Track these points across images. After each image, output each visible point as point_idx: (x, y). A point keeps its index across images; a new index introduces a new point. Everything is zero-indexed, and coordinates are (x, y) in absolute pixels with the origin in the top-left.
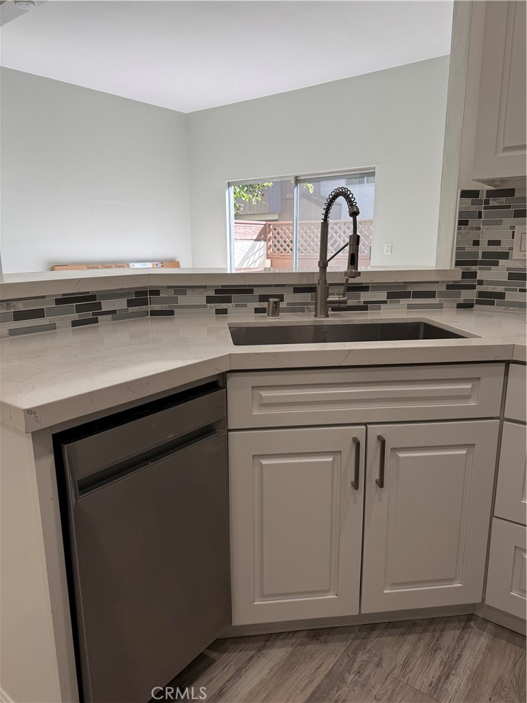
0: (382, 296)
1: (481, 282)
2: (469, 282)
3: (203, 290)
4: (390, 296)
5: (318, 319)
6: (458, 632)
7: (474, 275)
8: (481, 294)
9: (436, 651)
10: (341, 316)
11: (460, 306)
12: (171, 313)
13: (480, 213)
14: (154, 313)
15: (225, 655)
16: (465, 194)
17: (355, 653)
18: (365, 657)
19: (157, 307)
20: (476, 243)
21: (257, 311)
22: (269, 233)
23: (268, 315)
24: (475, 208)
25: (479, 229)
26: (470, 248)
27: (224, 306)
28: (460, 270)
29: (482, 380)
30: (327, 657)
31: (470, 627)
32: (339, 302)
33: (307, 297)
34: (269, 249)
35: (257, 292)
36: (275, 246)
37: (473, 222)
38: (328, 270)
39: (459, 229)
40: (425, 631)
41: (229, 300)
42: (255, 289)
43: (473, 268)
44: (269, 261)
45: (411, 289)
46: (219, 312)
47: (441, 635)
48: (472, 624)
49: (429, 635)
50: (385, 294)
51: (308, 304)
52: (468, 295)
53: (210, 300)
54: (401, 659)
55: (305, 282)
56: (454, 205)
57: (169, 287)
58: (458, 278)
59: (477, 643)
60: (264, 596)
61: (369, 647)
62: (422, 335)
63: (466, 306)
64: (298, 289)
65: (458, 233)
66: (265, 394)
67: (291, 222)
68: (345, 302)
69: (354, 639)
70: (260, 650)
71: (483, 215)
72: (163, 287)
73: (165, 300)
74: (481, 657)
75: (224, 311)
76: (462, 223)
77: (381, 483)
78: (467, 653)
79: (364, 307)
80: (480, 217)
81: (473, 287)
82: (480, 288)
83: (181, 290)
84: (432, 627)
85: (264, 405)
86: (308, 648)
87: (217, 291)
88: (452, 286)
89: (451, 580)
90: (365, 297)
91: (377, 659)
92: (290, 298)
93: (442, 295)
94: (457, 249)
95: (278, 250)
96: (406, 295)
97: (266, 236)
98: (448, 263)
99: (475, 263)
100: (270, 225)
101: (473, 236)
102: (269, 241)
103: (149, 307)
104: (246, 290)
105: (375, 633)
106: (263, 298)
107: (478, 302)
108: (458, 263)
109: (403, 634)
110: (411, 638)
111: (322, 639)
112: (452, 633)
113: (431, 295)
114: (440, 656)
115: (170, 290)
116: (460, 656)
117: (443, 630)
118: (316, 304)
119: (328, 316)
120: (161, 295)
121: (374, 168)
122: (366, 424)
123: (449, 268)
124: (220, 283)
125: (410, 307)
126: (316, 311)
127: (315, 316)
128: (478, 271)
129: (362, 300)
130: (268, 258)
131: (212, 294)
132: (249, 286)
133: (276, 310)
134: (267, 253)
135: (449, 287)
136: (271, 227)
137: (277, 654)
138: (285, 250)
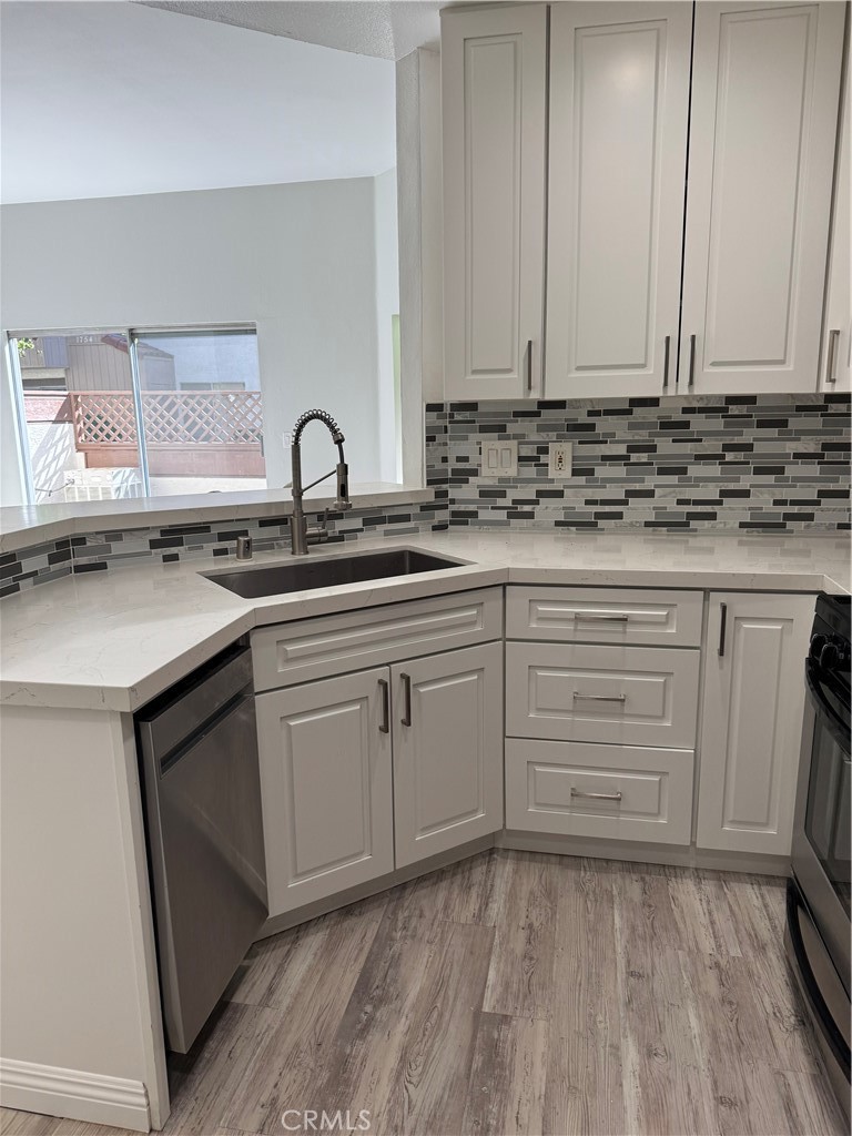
0: (357, 523)
1: (453, 501)
2: (441, 502)
3: (145, 532)
4: (367, 522)
5: (297, 557)
6: (485, 867)
7: (445, 494)
8: (454, 514)
9: (470, 888)
10: (321, 551)
11: (435, 528)
12: (103, 566)
13: (446, 427)
14: (79, 569)
15: (258, 958)
16: (430, 408)
17: (394, 913)
18: (406, 914)
19: (83, 560)
20: (445, 460)
21: (217, 553)
22: (77, 409)
23: (238, 557)
24: (441, 423)
25: (446, 444)
26: (439, 466)
27: (174, 550)
28: (432, 489)
29: (485, 605)
30: (367, 928)
31: (494, 859)
32: (320, 535)
33: (275, 531)
34: (80, 435)
35: (215, 530)
36: (90, 430)
37: (440, 437)
38: (303, 498)
39: (427, 445)
40: (454, 875)
41: (179, 543)
42: (211, 525)
43: (444, 487)
44: (82, 454)
45: (386, 513)
46: (167, 558)
47: (470, 874)
48: (495, 856)
49: (459, 877)
50: (360, 520)
51: (276, 539)
52: (442, 516)
53: (154, 544)
54: (440, 903)
55: (274, 514)
56: (420, 420)
57: (97, 533)
58: (431, 498)
59: (504, 871)
60: (297, 876)
61: (406, 904)
62: (408, 569)
63: (440, 528)
64: (264, 523)
65: (427, 450)
66: (290, 648)
67: (130, 393)
68: (326, 534)
69: (389, 902)
70: (294, 942)
71: (449, 429)
72: (90, 534)
73: (92, 551)
74: (511, 881)
75: (175, 557)
76: (430, 439)
77: (407, 722)
78: (498, 881)
79: (339, 538)
80: (446, 432)
81: (446, 507)
82: (453, 508)
83: (115, 535)
84: (460, 870)
85: (288, 660)
86: (345, 925)
87: (164, 532)
88: (426, 508)
89: (475, 811)
90: (340, 525)
91: (417, 912)
92: (256, 533)
93: (418, 517)
94: (428, 467)
95: (96, 436)
96: (382, 520)
97: (71, 415)
98: (419, 484)
99: (445, 481)
100: (76, 397)
101: (441, 452)
102: (78, 422)
103: (73, 562)
104: (203, 528)
105: (408, 891)
106: (223, 537)
107: (452, 523)
108: (430, 482)
109: (435, 884)
110: (444, 884)
111: (356, 912)
112: (480, 869)
113: (406, 518)
114: (474, 892)
115: (99, 536)
116: (492, 886)
117: (471, 868)
118: (292, 538)
119: (307, 553)
120: (88, 544)
121: (254, 324)
122: (387, 664)
123: (420, 489)
124: (166, 523)
125: (387, 533)
126: (293, 546)
127: (293, 553)
128: (450, 490)
129: (337, 530)
130: (79, 450)
131: (157, 536)
132: (204, 523)
133: (248, 549)
134: (77, 443)
135: (423, 508)
136: (79, 400)
137: (314, 941)
138: (108, 436)
